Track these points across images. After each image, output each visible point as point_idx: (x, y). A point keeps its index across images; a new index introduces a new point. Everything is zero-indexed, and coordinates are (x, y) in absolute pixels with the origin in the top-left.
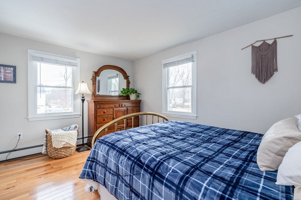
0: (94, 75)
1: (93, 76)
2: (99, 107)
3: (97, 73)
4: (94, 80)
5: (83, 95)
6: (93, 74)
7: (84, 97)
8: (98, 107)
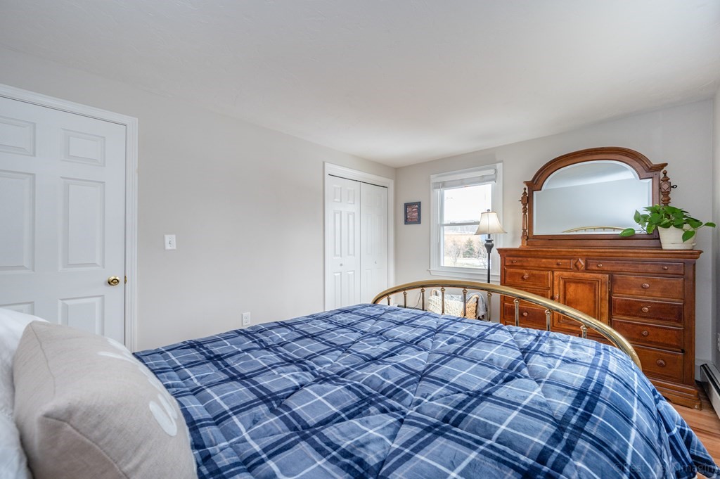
0: (527, 191)
1: (525, 192)
2: (510, 264)
3: (534, 184)
4: (527, 201)
5: (489, 237)
6: (525, 189)
7: (490, 241)
8: (507, 264)
